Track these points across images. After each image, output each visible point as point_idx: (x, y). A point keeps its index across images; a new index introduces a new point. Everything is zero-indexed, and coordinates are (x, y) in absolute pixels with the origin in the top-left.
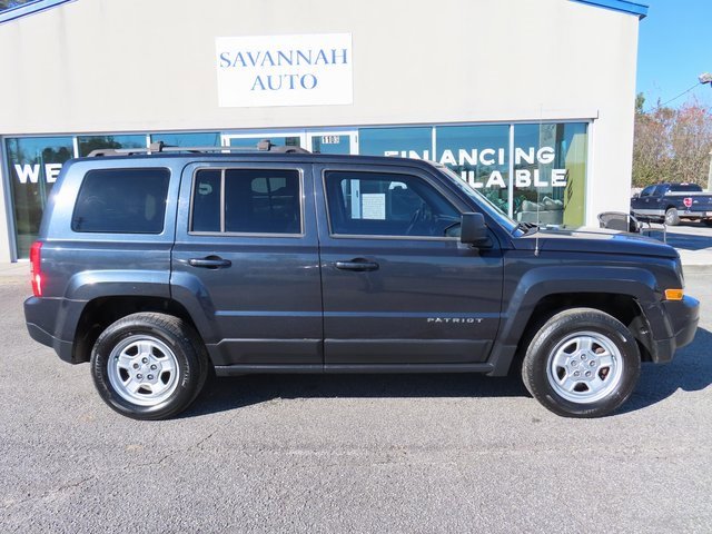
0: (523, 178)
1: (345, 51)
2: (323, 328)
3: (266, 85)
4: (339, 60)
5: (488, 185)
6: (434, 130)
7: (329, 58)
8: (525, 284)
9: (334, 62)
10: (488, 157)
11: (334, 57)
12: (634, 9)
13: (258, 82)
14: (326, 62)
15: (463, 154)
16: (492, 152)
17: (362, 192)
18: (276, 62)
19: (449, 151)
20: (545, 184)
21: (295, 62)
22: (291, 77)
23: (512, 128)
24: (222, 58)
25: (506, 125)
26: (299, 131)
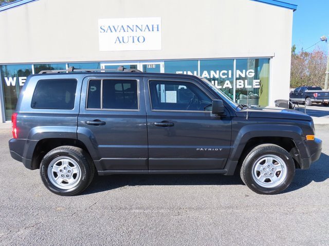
0: (240, 84)
1: (158, 26)
2: (148, 153)
3: (121, 41)
4: (155, 29)
5: (224, 87)
6: (199, 62)
7: (151, 29)
8: (242, 133)
9: (153, 30)
10: (224, 74)
11: (153, 28)
12: (291, 7)
13: (118, 39)
14: (149, 31)
15: (212, 73)
16: (226, 72)
17: (166, 90)
18: (126, 30)
19: (206, 71)
20: (250, 87)
21: (135, 31)
22: (133, 37)
23: (235, 61)
24: (101, 28)
25: (232, 60)
26: (137, 62)
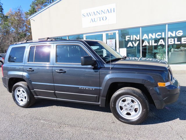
0: (171, 41)
1: (114, 9)
3: (94, 21)
4: (112, 11)
5: (159, 44)
6: (141, 28)
7: (110, 11)
9: (111, 12)
10: (158, 35)
11: (111, 11)
13: (92, 20)
14: (109, 13)
15: (150, 35)
16: (160, 34)
17: (120, 48)
18: (96, 14)
19: (146, 34)
20: (179, 43)
21: (101, 14)
22: (100, 18)
23: (167, 25)
24: (83, 15)
25: (164, 25)
26: (103, 32)
